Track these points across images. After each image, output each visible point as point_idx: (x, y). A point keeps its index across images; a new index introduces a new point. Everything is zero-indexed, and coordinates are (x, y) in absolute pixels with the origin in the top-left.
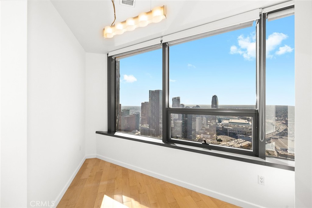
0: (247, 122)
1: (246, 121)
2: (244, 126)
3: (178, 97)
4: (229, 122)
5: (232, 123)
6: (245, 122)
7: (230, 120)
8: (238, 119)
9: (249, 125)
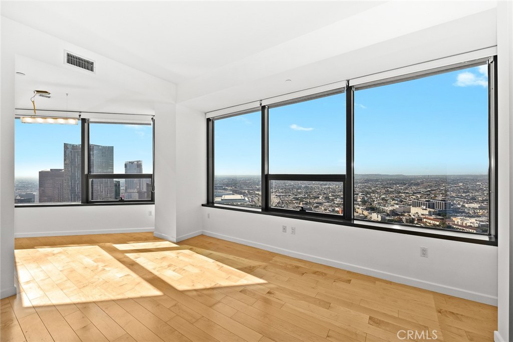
0: (243, 198)
1: (242, 196)
2: (239, 203)
3: (138, 162)
4: (222, 200)
5: (225, 201)
6: (241, 198)
7: (223, 196)
8: (233, 194)
9: (245, 201)
